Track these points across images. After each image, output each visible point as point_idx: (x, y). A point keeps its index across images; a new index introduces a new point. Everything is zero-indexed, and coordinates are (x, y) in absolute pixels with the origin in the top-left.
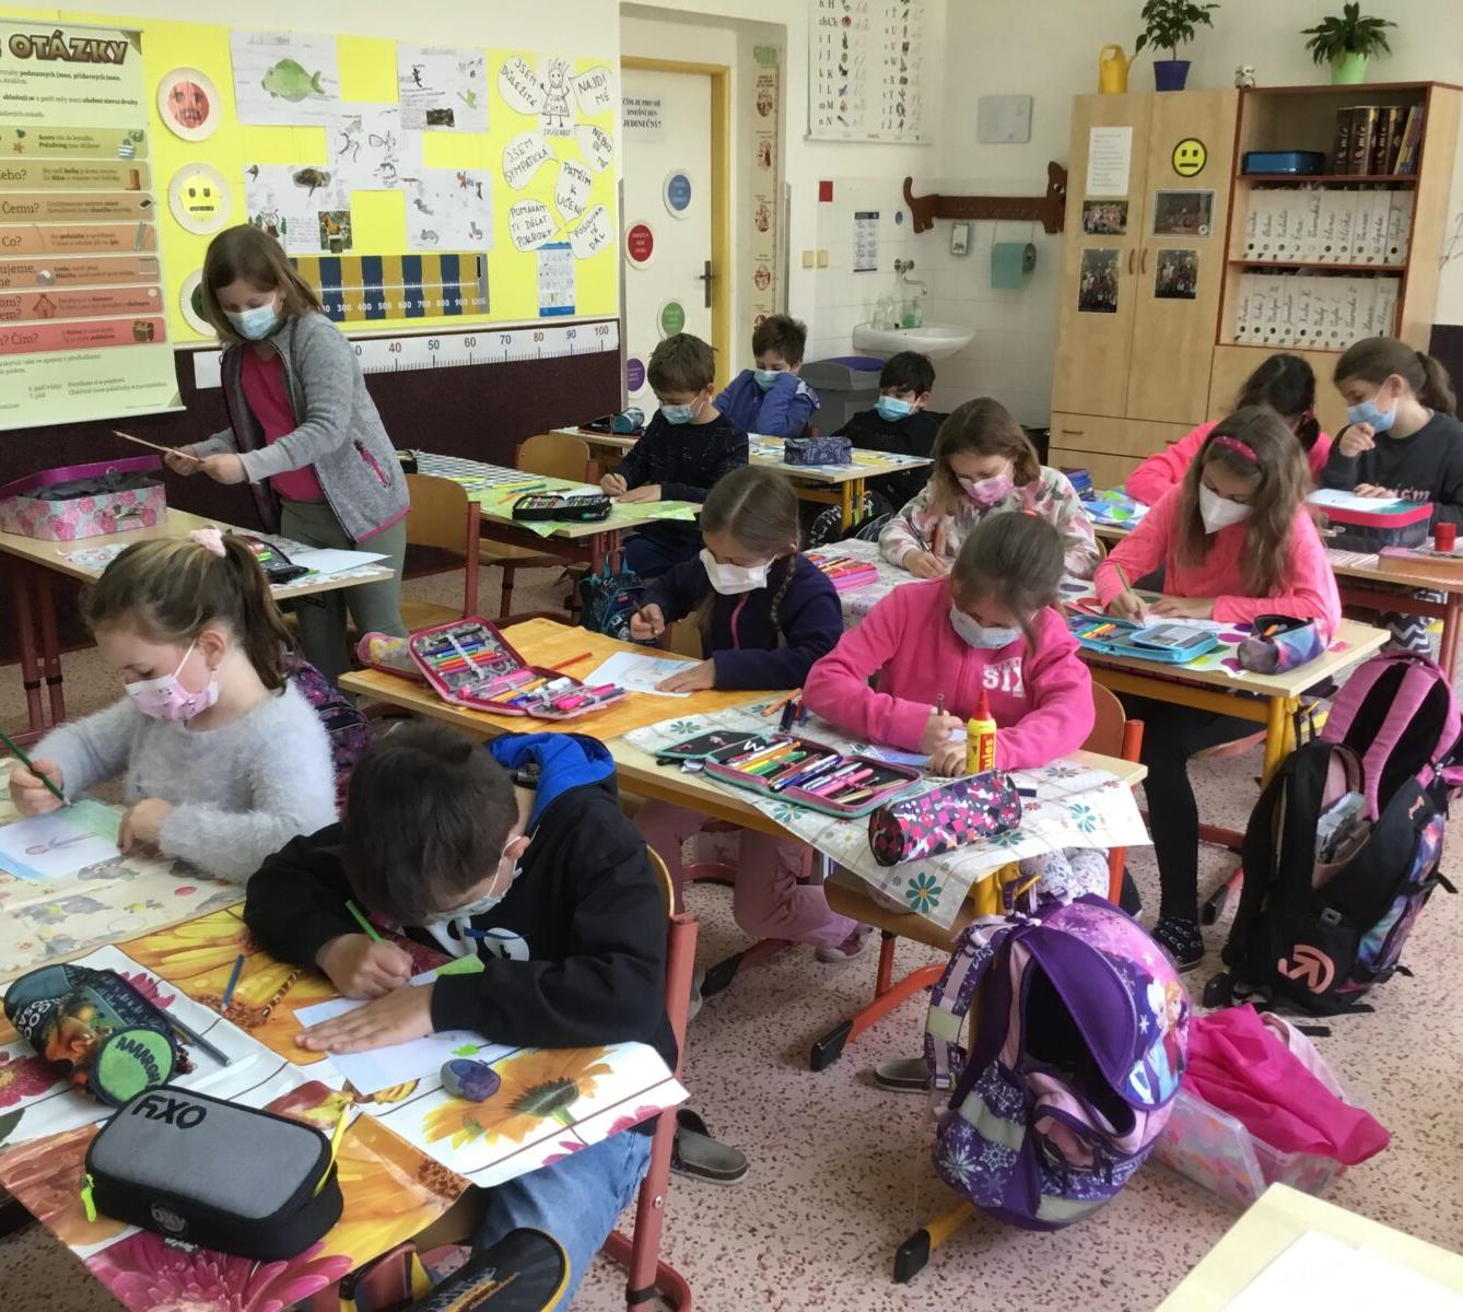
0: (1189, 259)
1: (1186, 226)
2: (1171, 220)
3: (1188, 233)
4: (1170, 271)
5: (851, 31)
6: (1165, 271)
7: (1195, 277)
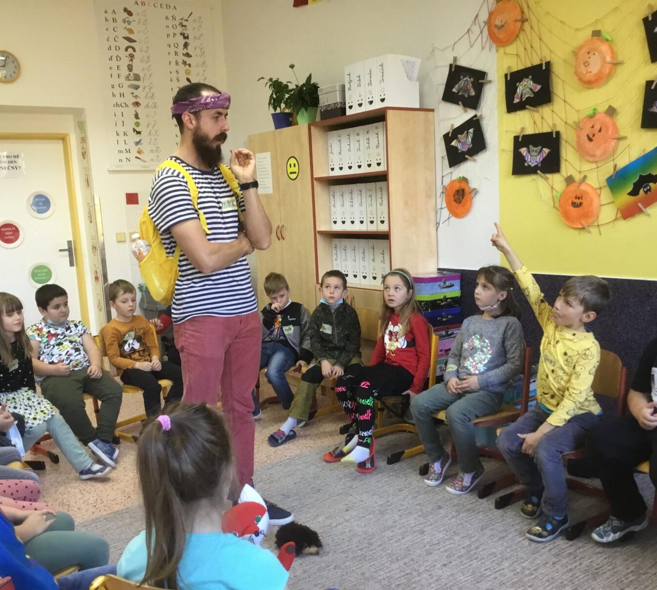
5: (140, 110)
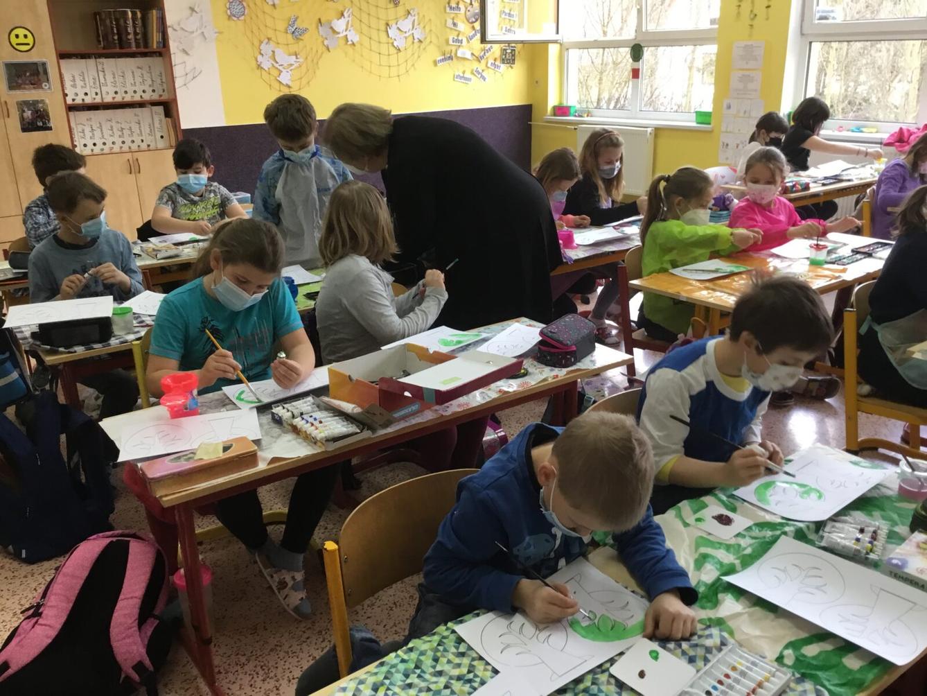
0: (40, 105)
1: (32, 84)
2: (20, 81)
3: (34, 88)
4: (28, 114)
6: (25, 115)
7: (48, 116)
